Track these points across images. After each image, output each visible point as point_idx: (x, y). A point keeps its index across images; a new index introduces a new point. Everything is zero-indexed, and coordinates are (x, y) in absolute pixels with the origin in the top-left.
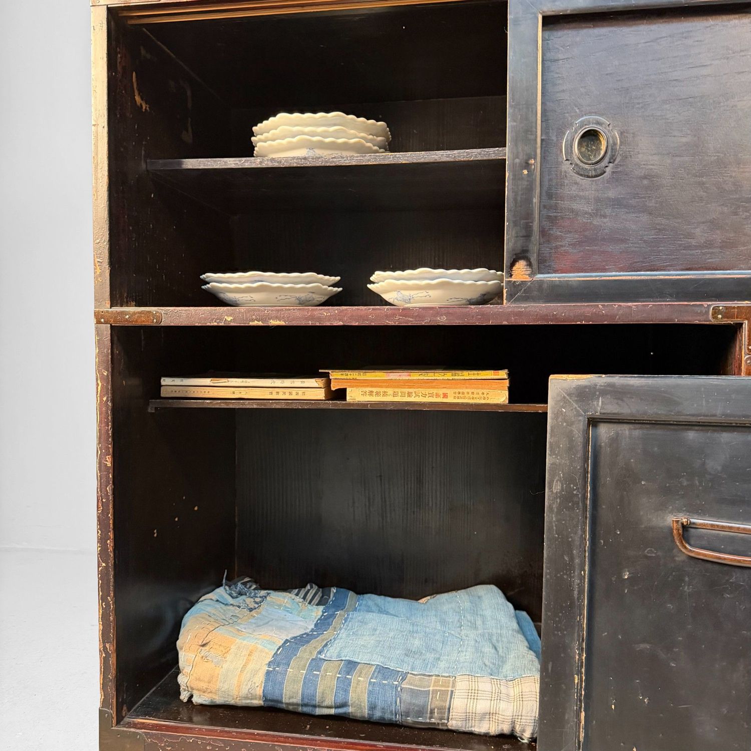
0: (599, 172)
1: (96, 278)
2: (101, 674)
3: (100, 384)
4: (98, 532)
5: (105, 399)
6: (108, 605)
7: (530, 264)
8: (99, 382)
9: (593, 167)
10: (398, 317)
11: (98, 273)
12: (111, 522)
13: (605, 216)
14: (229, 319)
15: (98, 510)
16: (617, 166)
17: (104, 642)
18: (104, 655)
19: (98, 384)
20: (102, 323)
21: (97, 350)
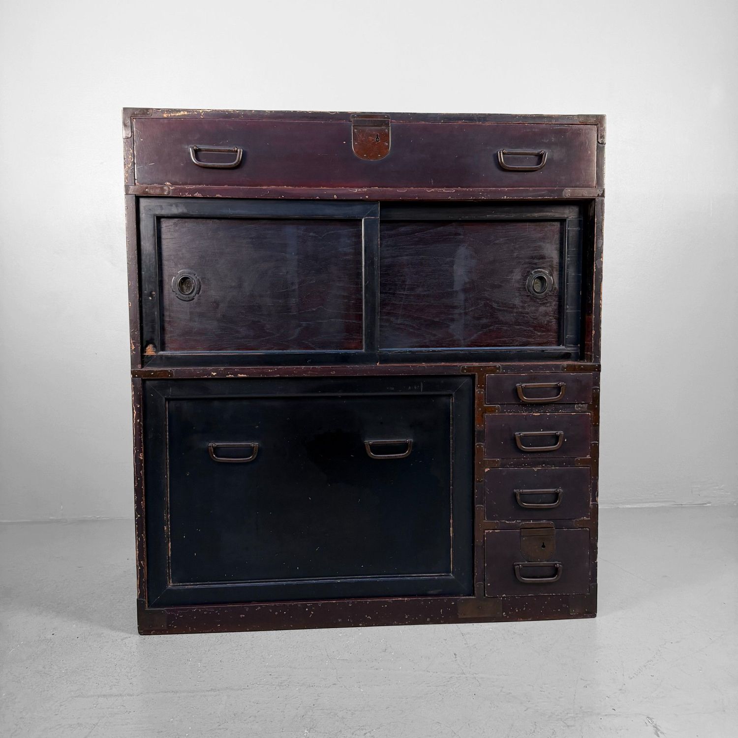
0: (191, 299)
1: (131, 351)
2: (137, 579)
3: (135, 412)
4: (135, 498)
5: (138, 421)
6: (142, 539)
7: (155, 346)
8: (134, 411)
9: (188, 296)
10: (309, 372)
11: (133, 349)
12: (144, 491)
13: (195, 321)
14: (214, 374)
15: (135, 485)
16: (200, 296)
17: (140, 561)
18: (140, 568)
19: (133, 413)
20: (136, 377)
21: (133, 393)
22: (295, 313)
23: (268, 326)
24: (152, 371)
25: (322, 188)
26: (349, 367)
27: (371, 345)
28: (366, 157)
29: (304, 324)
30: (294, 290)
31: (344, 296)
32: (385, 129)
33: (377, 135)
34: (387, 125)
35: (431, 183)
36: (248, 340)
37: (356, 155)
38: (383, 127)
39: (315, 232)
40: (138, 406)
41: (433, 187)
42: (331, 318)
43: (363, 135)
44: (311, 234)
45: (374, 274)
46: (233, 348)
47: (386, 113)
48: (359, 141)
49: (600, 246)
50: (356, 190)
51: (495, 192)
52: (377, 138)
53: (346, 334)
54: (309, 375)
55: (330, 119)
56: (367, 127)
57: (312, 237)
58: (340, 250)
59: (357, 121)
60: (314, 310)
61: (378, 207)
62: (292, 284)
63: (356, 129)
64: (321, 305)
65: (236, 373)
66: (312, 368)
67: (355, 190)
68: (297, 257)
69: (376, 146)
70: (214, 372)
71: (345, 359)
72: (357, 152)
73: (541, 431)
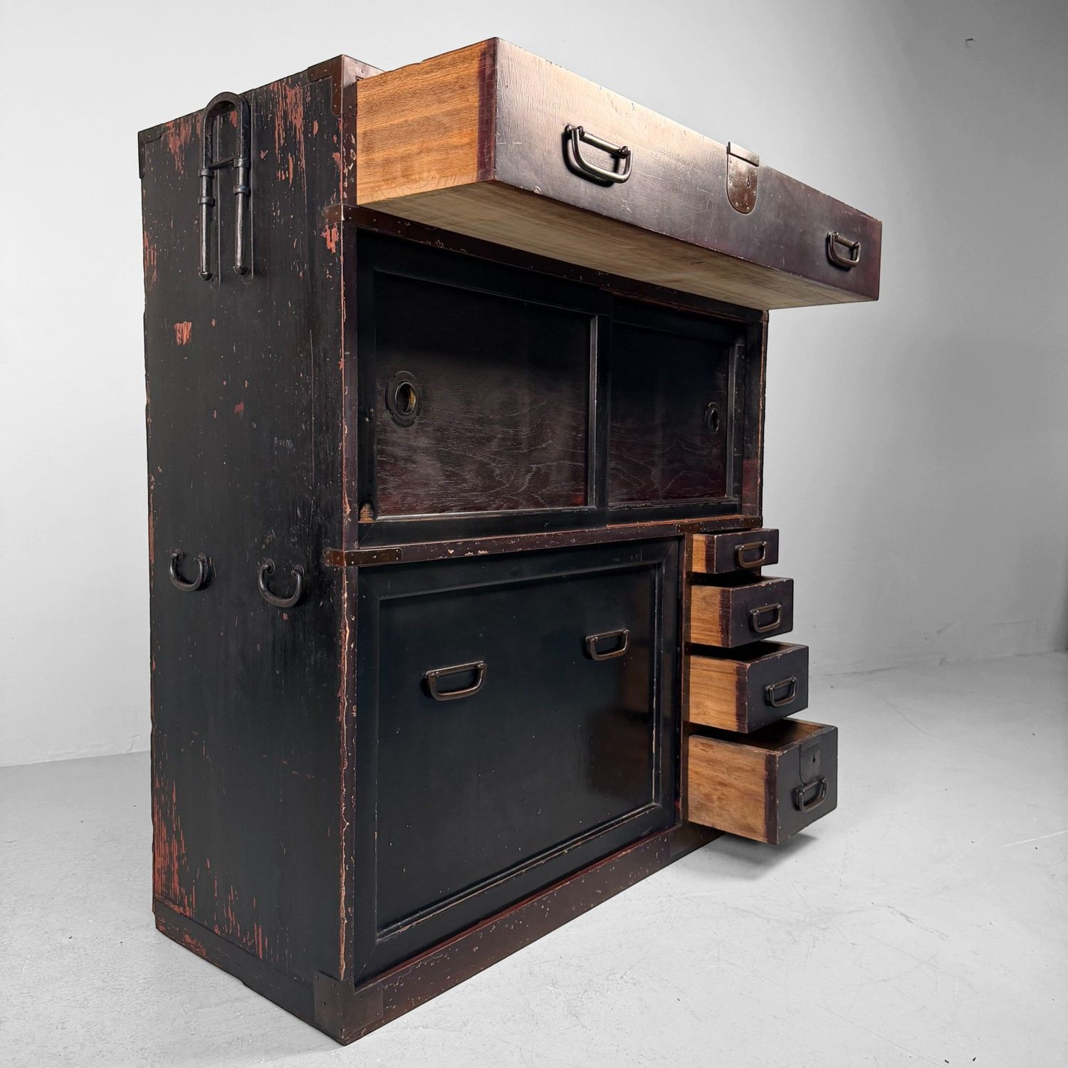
0: (410, 423)
3: (349, 631)
5: (352, 646)
6: (351, 865)
7: (372, 508)
9: (406, 418)
11: (348, 513)
13: (414, 462)
14: (451, 552)
16: (421, 418)
17: (347, 907)
18: (346, 921)
20: (352, 565)
22: (525, 451)
23: (498, 471)
24: (375, 553)
26: (587, 530)
27: (602, 501)
29: (534, 467)
31: (573, 426)
32: (754, 170)
33: (748, 177)
36: (476, 493)
38: (753, 166)
40: (353, 619)
46: (458, 508)
48: (733, 180)
52: (748, 180)
53: (573, 483)
56: (741, 161)
60: (544, 446)
65: (475, 550)
70: (451, 550)
71: (581, 520)
72: (730, 197)
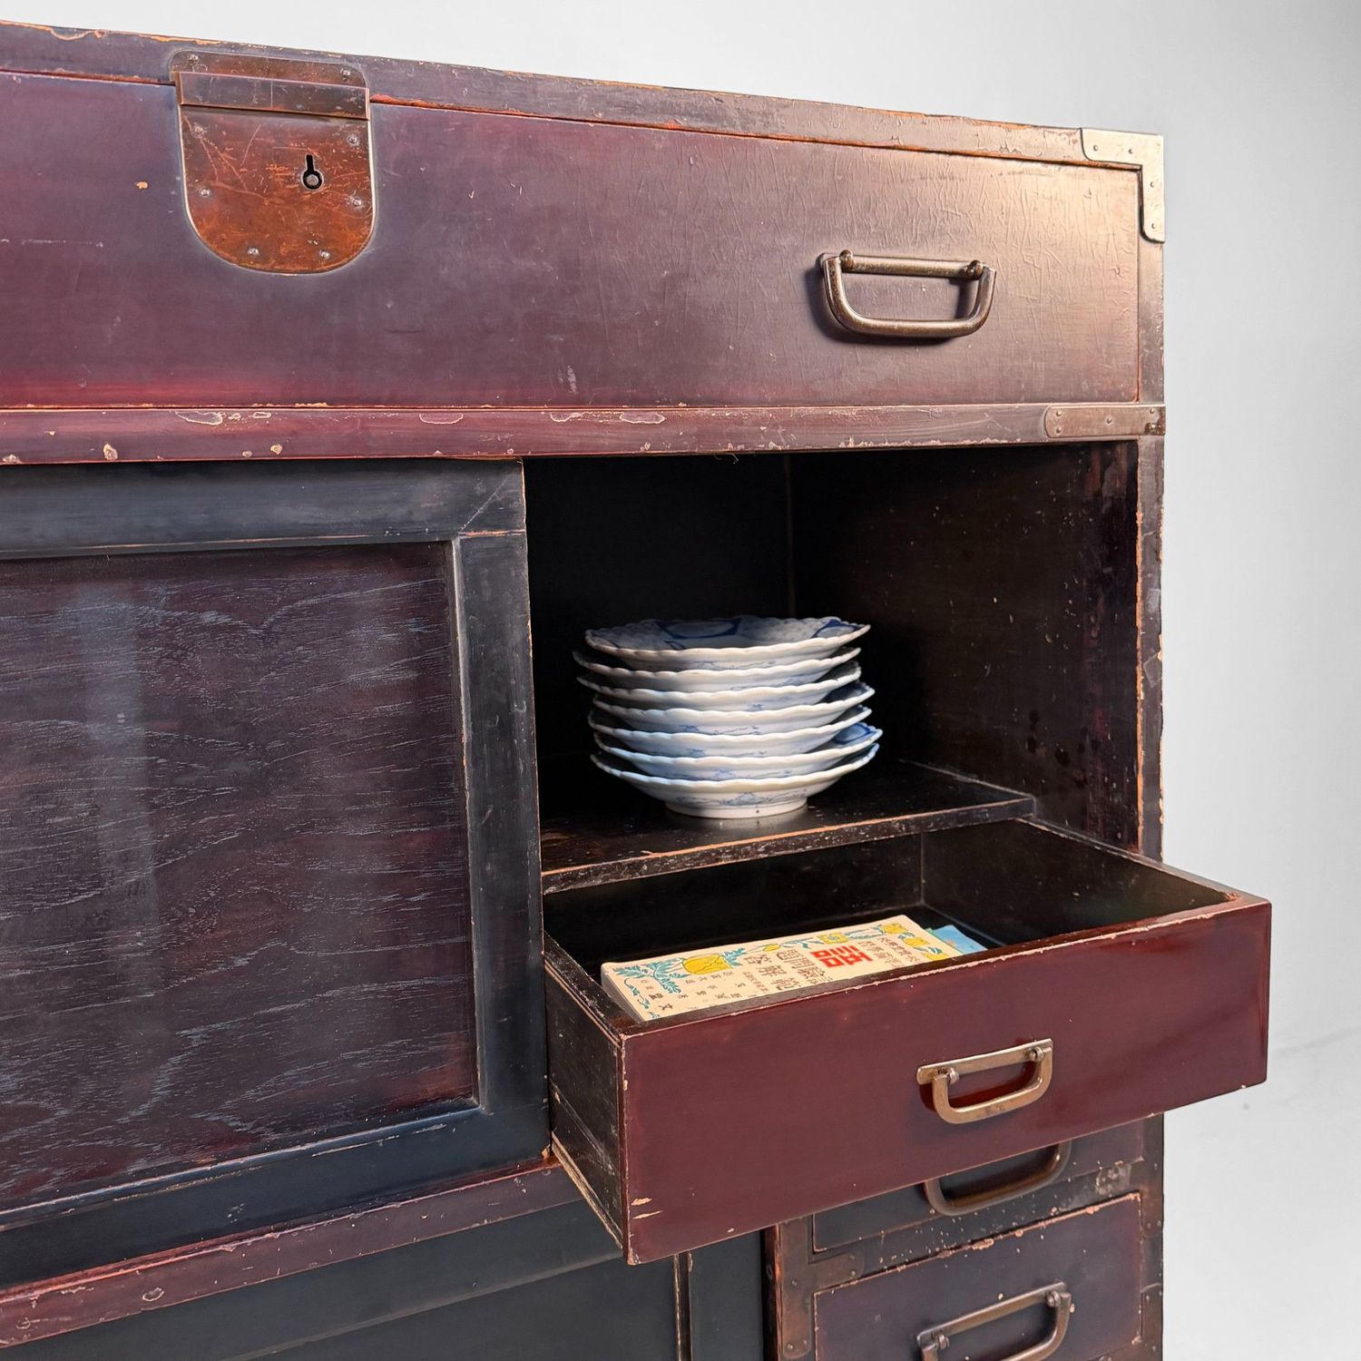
22: (149, 994)
25: (31, 408)
28: (256, 260)
29: (196, 1034)
30: (137, 889)
31: (381, 876)
32: (344, 134)
33: (309, 159)
34: (355, 113)
35: (567, 384)
37: (207, 249)
38: (334, 123)
39: (223, 610)
41: (578, 403)
42: (329, 987)
43: (236, 154)
44: (209, 617)
45: (514, 768)
47: (344, 57)
48: (218, 184)
49: (1153, 608)
50: (218, 417)
51: (815, 422)
52: (310, 171)
54: (26, 1338)
55: (57, 60)
56: (255, 119)
57: (216, 629)
58: (353, 677)
59: (204, 84)
60: (241, 962)
61: (516, 487)
62: (125, 859)
63: (203, 123)
64: (272, 936)
66: (41, 1300)
67: (210, 417)
68: (139, 731)
69: (308, 211)
72: (211, 236)
73: (999, 1301)
